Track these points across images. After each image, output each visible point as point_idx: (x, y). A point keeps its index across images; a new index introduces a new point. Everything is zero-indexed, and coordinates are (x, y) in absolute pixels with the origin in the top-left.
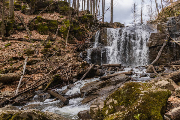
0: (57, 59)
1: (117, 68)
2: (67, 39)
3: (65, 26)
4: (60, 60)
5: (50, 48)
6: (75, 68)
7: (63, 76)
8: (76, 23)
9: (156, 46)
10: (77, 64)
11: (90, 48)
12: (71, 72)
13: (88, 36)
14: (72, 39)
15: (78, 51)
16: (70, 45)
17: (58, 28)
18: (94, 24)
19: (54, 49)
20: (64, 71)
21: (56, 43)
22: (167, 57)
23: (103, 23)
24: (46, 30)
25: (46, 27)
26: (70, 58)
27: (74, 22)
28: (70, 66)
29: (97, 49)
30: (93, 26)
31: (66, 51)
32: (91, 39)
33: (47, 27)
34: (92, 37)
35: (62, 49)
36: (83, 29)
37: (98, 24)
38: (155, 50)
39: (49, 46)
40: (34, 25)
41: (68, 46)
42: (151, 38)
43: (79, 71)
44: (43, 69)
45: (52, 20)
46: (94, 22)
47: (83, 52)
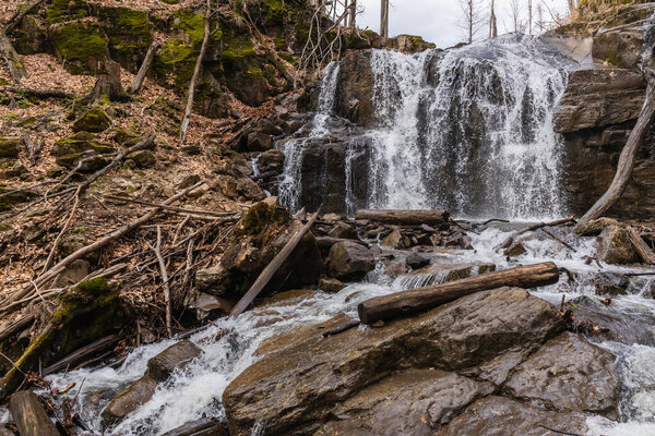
0: (127, 183)
1: (430, 233)
2: (191, 96)
3: (185, 36)
4: (144, 189)
5: (103, 135)
6: (217, 233)
7: (143, 284)
8: (236, 27)
9: (596, 130)
10: (228, 209)
11: (298, 136)
12: (189, 258)
13: (289, 88)
14: (214, 96)
15: (239, 152)
16: (208, 124)
17: (154, 43)
18: (314, 36)
19: (120, 137)
20: (150, 252)
21: (137, 109)
22: (645, 177)
23: (354, 32)
24: (97, 53)
25: (98, 38)
26: (195, 179)
27: (226, 25)
28: (188, 224)
29: (327, 141)
30: (310, 45)
31: (184, 150)
32: (299, 99)
33: (98, 40)
34: (307, 91)
35: (163, 138)
36: (264, 56)
37: (330, 36)
38: (592, 147)
39: (98, 124)
40: (38, 30)
41: (198, 125)
42: (572, 91)
43: (235, 255)
44: (40, 237)
45: (125, 10)
46: (315, 25)
47: (266, 153)
